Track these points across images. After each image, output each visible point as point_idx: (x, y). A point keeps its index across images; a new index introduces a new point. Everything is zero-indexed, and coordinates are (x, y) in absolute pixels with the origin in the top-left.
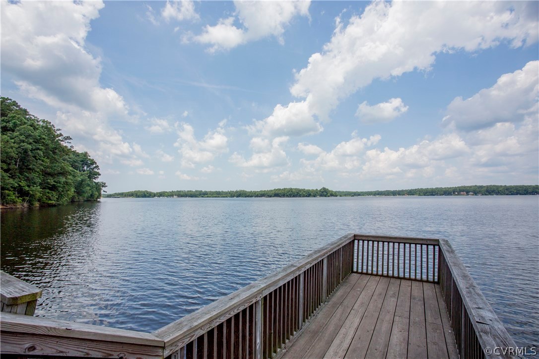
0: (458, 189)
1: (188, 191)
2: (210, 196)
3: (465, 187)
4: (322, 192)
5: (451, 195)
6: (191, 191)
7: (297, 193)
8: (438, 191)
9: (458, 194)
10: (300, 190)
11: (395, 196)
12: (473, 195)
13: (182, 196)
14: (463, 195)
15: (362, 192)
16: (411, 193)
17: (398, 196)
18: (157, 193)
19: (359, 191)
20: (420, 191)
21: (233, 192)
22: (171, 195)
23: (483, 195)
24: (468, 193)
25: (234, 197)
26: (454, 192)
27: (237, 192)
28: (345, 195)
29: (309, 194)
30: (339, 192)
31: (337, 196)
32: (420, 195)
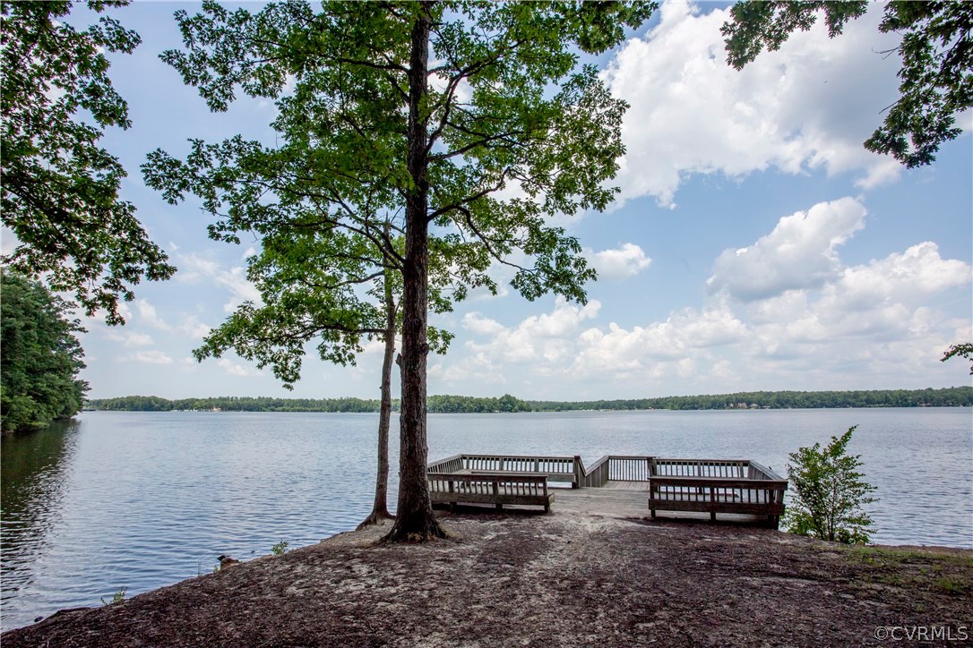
0: (734, 398)
1: (243, 399)
2: (287, 408)
3: (744, 394)
4: (504, 403)
5: (724, 408)
6: (249, 398)
7: (459, 404)
8: (703, 401)
9: (735, 407)
10: (464, 400)
11: (632, 411)
12: (757, 408)
13: (230, 409)
14: (742, 408)
15: (574, 403)
16: (658, 404)
17: (637, 410)
18: (178, 402)
19: (570, 401)
20: (673, 402)
21: (334, 400)
22: (207, 405)
23: (772, 408)
24: (749, 404)
25: (335, 411)
26: (728, 404)
27: (342, 401)
28: (545, 409)
29: (480, 407)
30: (534, 402)
31: (531, 411)
32: (674, 409)
